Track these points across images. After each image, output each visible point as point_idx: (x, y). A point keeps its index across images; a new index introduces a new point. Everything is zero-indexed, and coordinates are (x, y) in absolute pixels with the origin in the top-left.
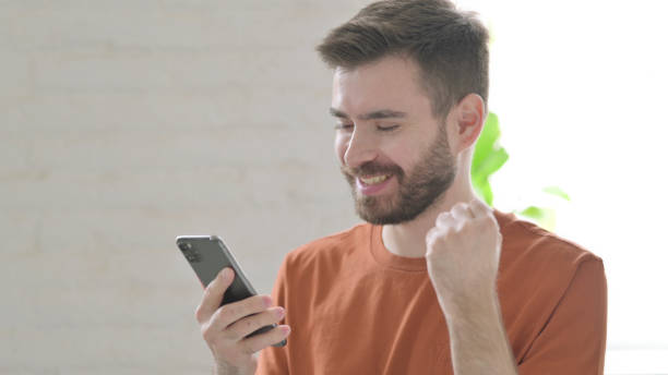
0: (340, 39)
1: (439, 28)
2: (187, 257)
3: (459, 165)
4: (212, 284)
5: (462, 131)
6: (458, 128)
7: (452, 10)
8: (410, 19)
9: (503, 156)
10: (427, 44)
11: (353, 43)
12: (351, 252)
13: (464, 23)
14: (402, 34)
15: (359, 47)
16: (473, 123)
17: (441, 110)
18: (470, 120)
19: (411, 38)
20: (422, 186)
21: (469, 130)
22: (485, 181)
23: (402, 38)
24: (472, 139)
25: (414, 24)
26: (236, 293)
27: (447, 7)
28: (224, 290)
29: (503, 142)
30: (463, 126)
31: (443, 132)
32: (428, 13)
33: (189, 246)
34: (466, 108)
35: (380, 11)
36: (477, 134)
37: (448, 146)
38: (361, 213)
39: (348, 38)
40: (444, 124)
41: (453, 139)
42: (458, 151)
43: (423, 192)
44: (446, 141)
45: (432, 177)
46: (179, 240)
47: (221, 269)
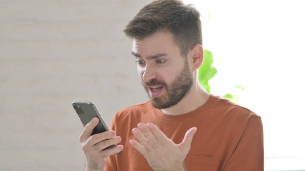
0: (135, 26)
1: (180, 15)
2: (77, 112)
3: (194, 77)
4: (88, 125)
5: (195, 61)
6: (193, 60)
7: (183, 6)
8: (165, 12)
9: (215, 71)
10: (176, 24)
11: (142, 27)
12: (145, 113)
13: (190, 11)
14: (163, 20)
15: (145, 29)
16: (199, 57)
17: (184, 53)
18: (198, 56)
19: (167, 22)
20: (178, 89)
21: (198, 61)
22: (206, 83)
23: (163, 22)
24: (199, 65)
25: (167, 15)
26: (99, 129)
27: (181, 5)
28: (93, 128)
29: (215, 65)
30: (195, 59)
31: (186, 63)
32: (173, 9)
33: (78, 107)
34: (195, 51)
35: (151, 10)
36: (202, 62)
37: (189, 70)
38: (153, 105)
39: (139, 25)
40: (187, 59)
41: (191, 65)
42: (193, 71)
43: (180, 92)
44: (188, 67)
45: (182, 85)
46: (74, 104)
47: (93, 118)
